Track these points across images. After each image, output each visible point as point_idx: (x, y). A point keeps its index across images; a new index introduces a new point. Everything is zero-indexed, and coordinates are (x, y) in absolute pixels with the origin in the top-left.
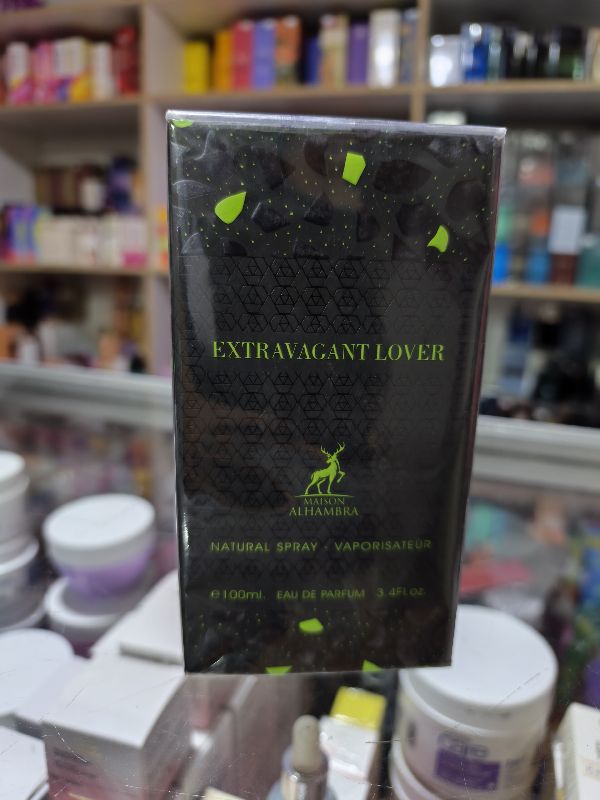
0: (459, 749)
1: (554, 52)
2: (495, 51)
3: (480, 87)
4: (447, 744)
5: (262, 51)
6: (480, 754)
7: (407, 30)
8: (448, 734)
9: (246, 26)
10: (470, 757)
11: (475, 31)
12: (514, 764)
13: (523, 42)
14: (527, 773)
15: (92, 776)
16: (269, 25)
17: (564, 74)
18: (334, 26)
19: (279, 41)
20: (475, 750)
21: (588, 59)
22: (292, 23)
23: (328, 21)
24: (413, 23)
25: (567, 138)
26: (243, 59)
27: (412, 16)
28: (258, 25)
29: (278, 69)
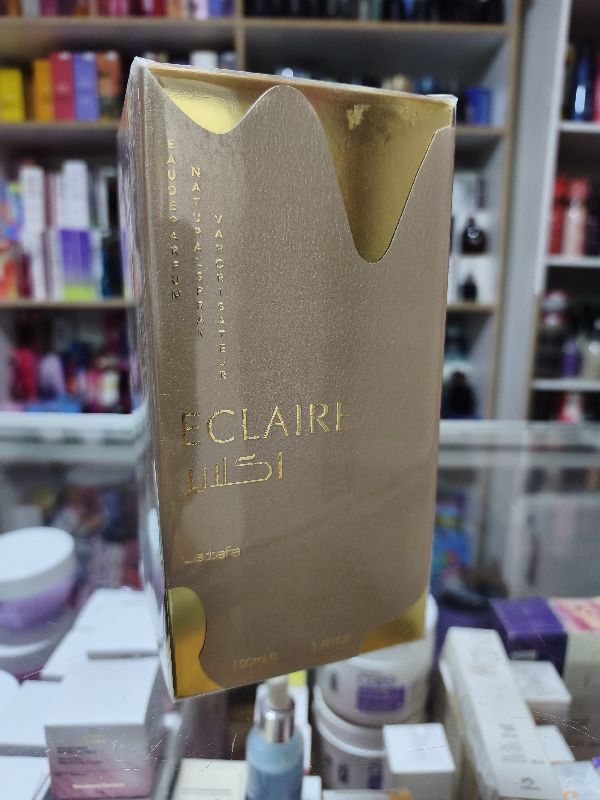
0: (373, 682)
4: (364, 681)
5: (85, 82)
6: (390, 681)
8: (363, 674)
9: (64, 56)
11: (288, 75)
12: (415, 685)
14: (422, 691)
15: (97, 763)
16: (89, 57)
19: (100, 74)
20: (385, 680)
22: (112, 57)
24: (231, 65)
26: (63, 88)
27: (229, 57)
28: (77, 56)
29: (101, 100)
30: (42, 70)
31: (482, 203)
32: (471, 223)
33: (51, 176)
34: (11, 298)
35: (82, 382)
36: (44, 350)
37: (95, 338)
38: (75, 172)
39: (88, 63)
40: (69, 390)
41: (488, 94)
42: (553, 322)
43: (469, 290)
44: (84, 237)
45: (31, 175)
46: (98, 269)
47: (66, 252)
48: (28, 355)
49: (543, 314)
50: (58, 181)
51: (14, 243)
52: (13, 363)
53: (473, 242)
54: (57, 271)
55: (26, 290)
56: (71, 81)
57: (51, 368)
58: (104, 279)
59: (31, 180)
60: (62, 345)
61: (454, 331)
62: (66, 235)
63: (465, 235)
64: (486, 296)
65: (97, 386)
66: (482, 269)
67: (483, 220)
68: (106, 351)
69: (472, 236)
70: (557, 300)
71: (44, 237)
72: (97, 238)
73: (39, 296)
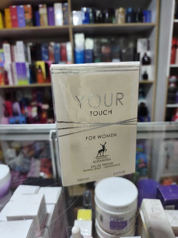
0: (116, 220)
1: (107, 15)
2: (91, 15)
3: (88, 25)
4: (112, 219)
5: (21, 15)
6: (121, 220)
7: (65, 9)
8: (112, 216)
9: (14, 7)
10: (119, 221)
11: (85, 9)
12: (131, 219)
13: (98, 12)
16: (22, 6)
17: (110, 22)
18: (43, 7)
19: (26, 12)
20: (120, 219)
21: (116, 17)
22: (29, 6)
23: (40, 6)
24: (67, 7)
25: (113, 39)
26: (14, 17)
27: (66, 4)
28: (18, 6)
29: (26, 21)
30: (7, 12)
31: (148, 49)
32: (145, 55)
33: (13, 46)
34: (2, 85)
35: (26, 110)
36: (14, 101)
37: (29, 96)
38: (20, 44)
39: (21, 9)
40: (22, 113)
41: (150, 12)
42: (172, 85)
43: (145, 76)
44: (24, 65)
45: (6, 46)
46: (28, 75)
47: (18, 70)
48: (9, 102)
49: (169, 83)
50: (15, 48)
51: (2, 68)
52: (4, 105)
53: (146, 61)
54: (16, 76)
55: (7, 82)
56: (16, 15)
57: (16, 106)
58: (30, 78)
59: (7, 48)
60: (19, 99)
61: (141, 90)
62: (18, 64)
63: (143, 58)
64: (151, 78)
65: (31, 111)
66: (149, 69)
67: (149, 54)
68: (33, 100)
69: (146, 59)
70: (174, 78)
71: (11, 65)
72: (27, 65)
73: (11, 84)
